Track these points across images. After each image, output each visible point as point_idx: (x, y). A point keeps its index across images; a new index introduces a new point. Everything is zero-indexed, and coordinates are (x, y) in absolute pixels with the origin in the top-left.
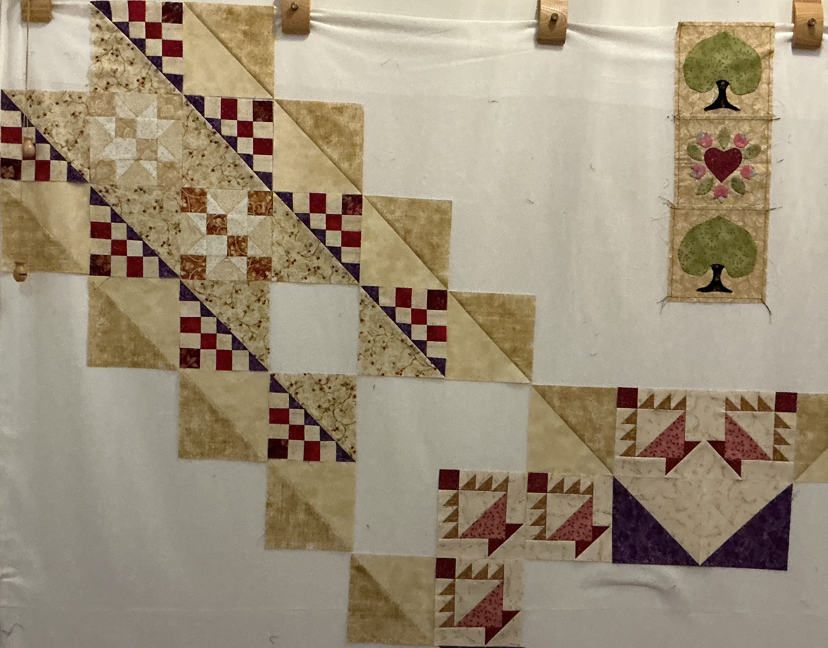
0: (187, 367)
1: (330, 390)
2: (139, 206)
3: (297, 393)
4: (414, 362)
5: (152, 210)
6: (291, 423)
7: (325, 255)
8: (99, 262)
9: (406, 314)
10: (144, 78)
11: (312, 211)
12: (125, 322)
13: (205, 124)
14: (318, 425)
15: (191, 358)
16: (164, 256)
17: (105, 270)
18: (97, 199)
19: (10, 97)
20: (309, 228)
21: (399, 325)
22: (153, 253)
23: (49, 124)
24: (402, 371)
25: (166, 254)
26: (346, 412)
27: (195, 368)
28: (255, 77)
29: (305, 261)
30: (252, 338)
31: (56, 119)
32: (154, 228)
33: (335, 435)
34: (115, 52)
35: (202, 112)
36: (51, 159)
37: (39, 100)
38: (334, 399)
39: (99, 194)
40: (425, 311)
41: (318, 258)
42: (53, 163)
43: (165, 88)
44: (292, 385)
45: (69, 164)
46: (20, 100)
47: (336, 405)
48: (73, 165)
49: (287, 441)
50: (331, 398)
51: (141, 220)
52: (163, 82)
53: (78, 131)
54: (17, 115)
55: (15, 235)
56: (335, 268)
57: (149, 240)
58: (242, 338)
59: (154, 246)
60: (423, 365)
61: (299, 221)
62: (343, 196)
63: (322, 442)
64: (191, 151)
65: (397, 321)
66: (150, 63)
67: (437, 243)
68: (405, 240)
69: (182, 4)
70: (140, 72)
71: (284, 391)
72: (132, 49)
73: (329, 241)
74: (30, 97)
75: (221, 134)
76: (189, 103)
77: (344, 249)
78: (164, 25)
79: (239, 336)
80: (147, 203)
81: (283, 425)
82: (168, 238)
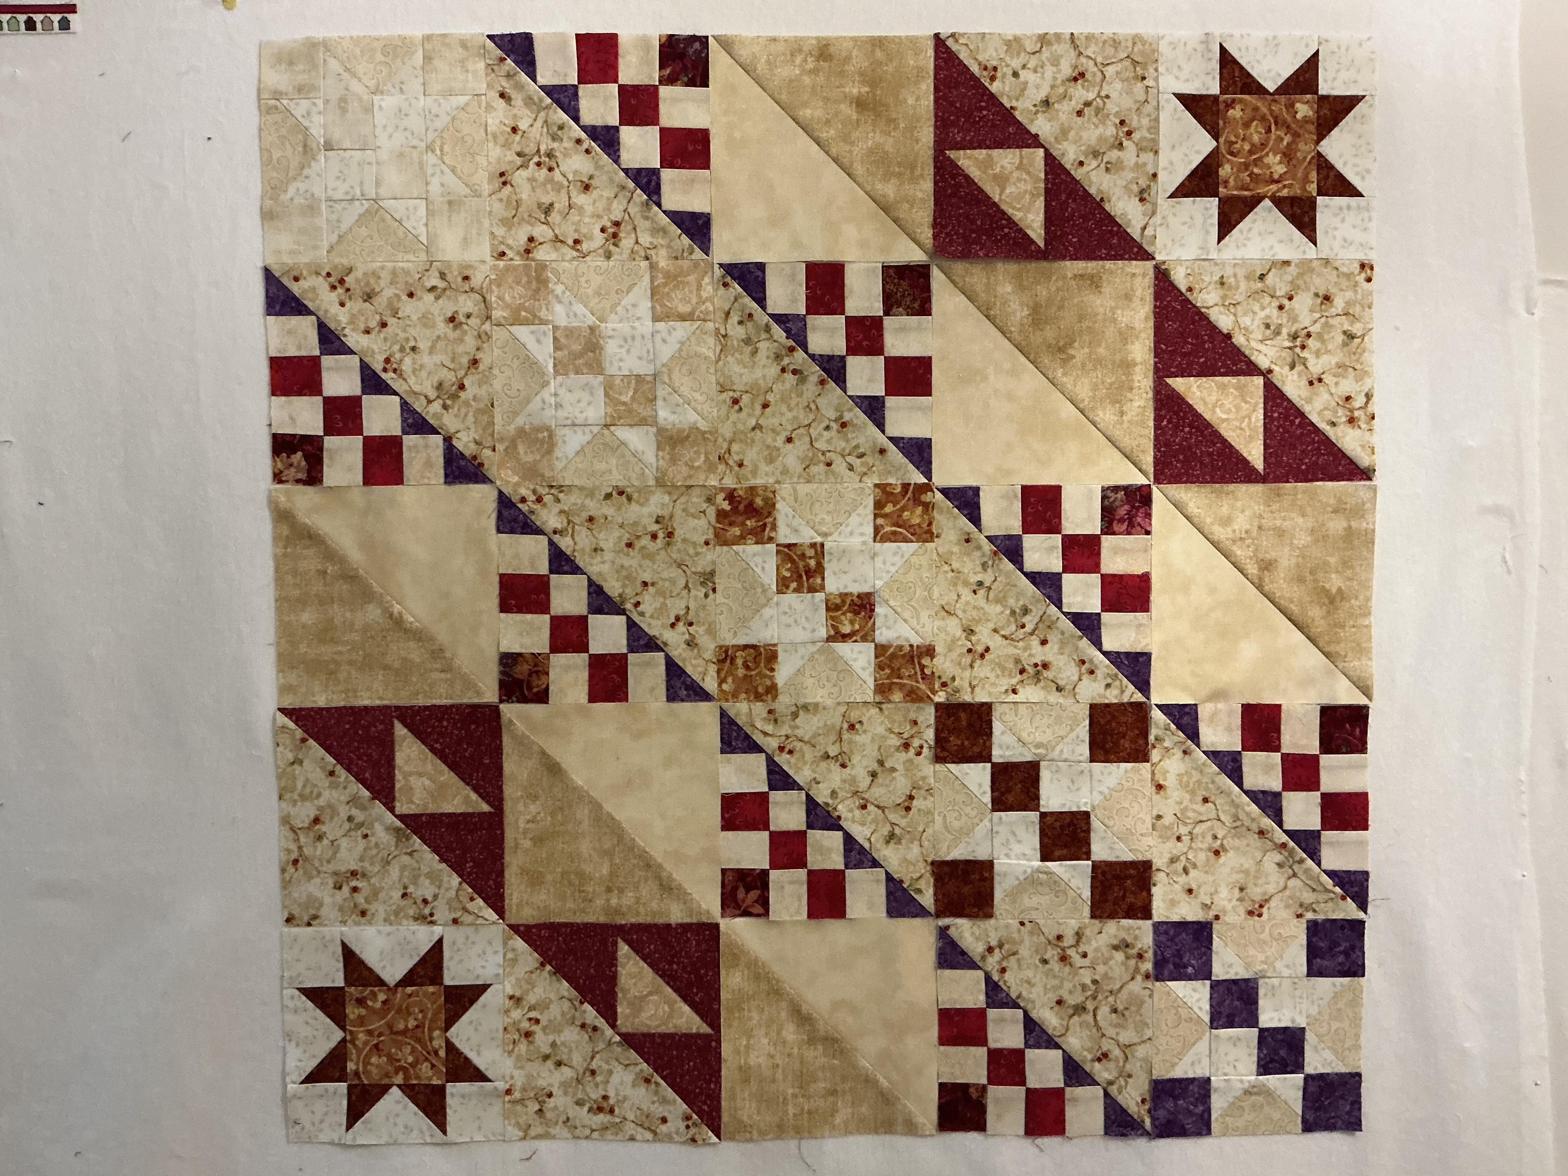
0: (741, 915)
1: (1086, 962)
2: (617, 533)
3: (1003, 970)
4: (1293, 882)
5: (646, 541)
6: (992, 1045)
7: (1063, 633)
8: (521, 670)
9: (1268, 769)
10: (617, 224)
11: (1028, 528)
12: (586, 811)
13: (768, 329)
14: (1057, 1046)
15: (747, 892)
16: (679, 652)
17: (535, 690)
18: (515, 520)
19: (287, 282)
20: (1021, 570)
21: (1253, 795)
22: (651, 645)
23: (396, 348)
24: (1261, 906)
25: (684, 646)
26: (1127, 1013)
27: (758, 915)
28: (886, 209)
29: (1012, 651)
30: (891, 837)
31: (413, 332)
32: (653, 584)
33: (1102, 1072)
34: (544, 159)
35: (761, 301)
36: (405, 432)
37: (368, 290)
38: (1095, 982)
39: (520, 505)
40: (1315, 759)
41: (1044, 642)
42: (410, 441)
43: (669, 246)
44: (990, 950)
45: (448, 440)
46: (313, 289)
47: (1100, 997)
48: (455, 442)
49: (984, 1088)
50: (1088, 982)
51: (622, 566)
52: (664, 231)
53: (465, 360)
54: (306, 327)
55: (307, 617)
56: (1087, 665)
57: (642, 614)
58: (869, 840)
59: (653, 627)
60: (1314, 890)
61: (995, 553)
62: (1104, 490)
63: (1068, 1090)
64: (736, 395)
65: (1247, 785)
66: (631, 185)
67: (1340, 589)
68: (1259, 587)
69: (707, 38)
70: (608, 209)
71: (972, 965)
72: (587, 151)
73: (1071, 600)
74: (342, 281)
75: (806, 352)
76: (728, 279)
77: (1106, 617)
78: (665, 91)
79: (860, 833)
80: (635, 524)
81: (973, 1049)
82: (688, 608)
